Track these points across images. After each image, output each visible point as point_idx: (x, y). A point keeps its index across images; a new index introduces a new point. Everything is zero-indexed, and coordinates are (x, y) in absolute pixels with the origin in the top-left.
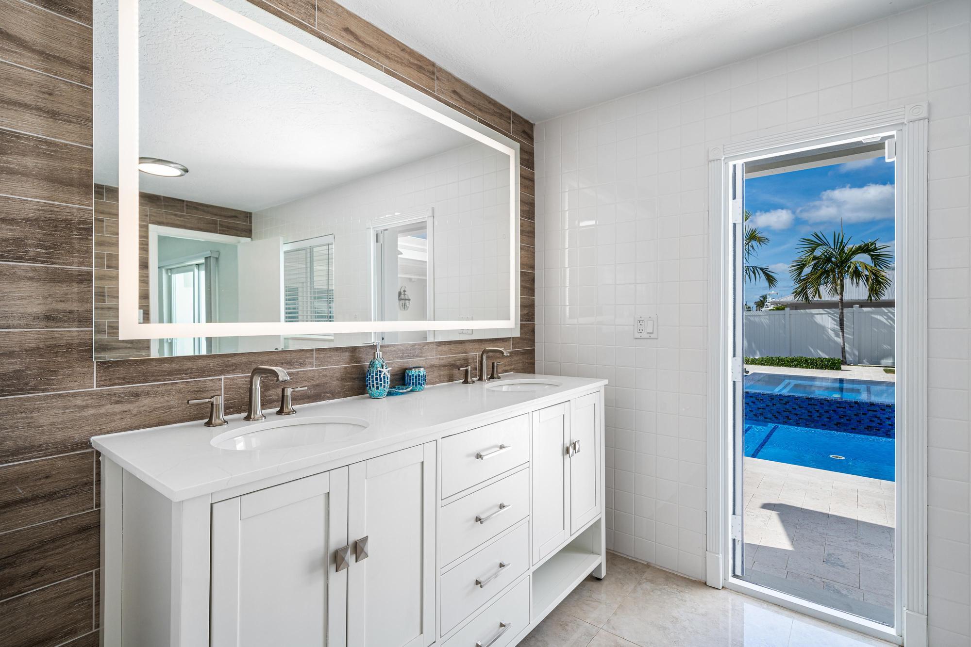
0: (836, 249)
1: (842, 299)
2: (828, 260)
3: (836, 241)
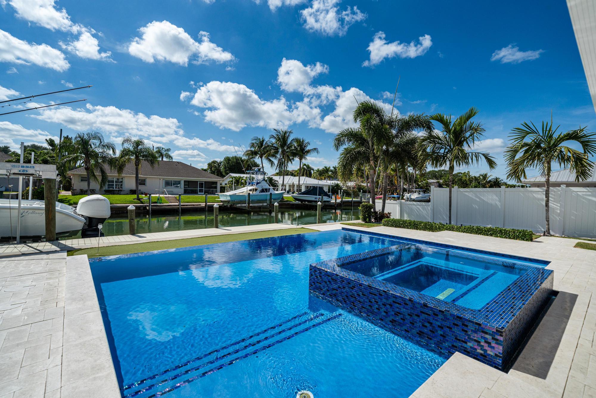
0: (545, 136)
1: (548, 180)
2: (538, 146)
3: (545, 129)
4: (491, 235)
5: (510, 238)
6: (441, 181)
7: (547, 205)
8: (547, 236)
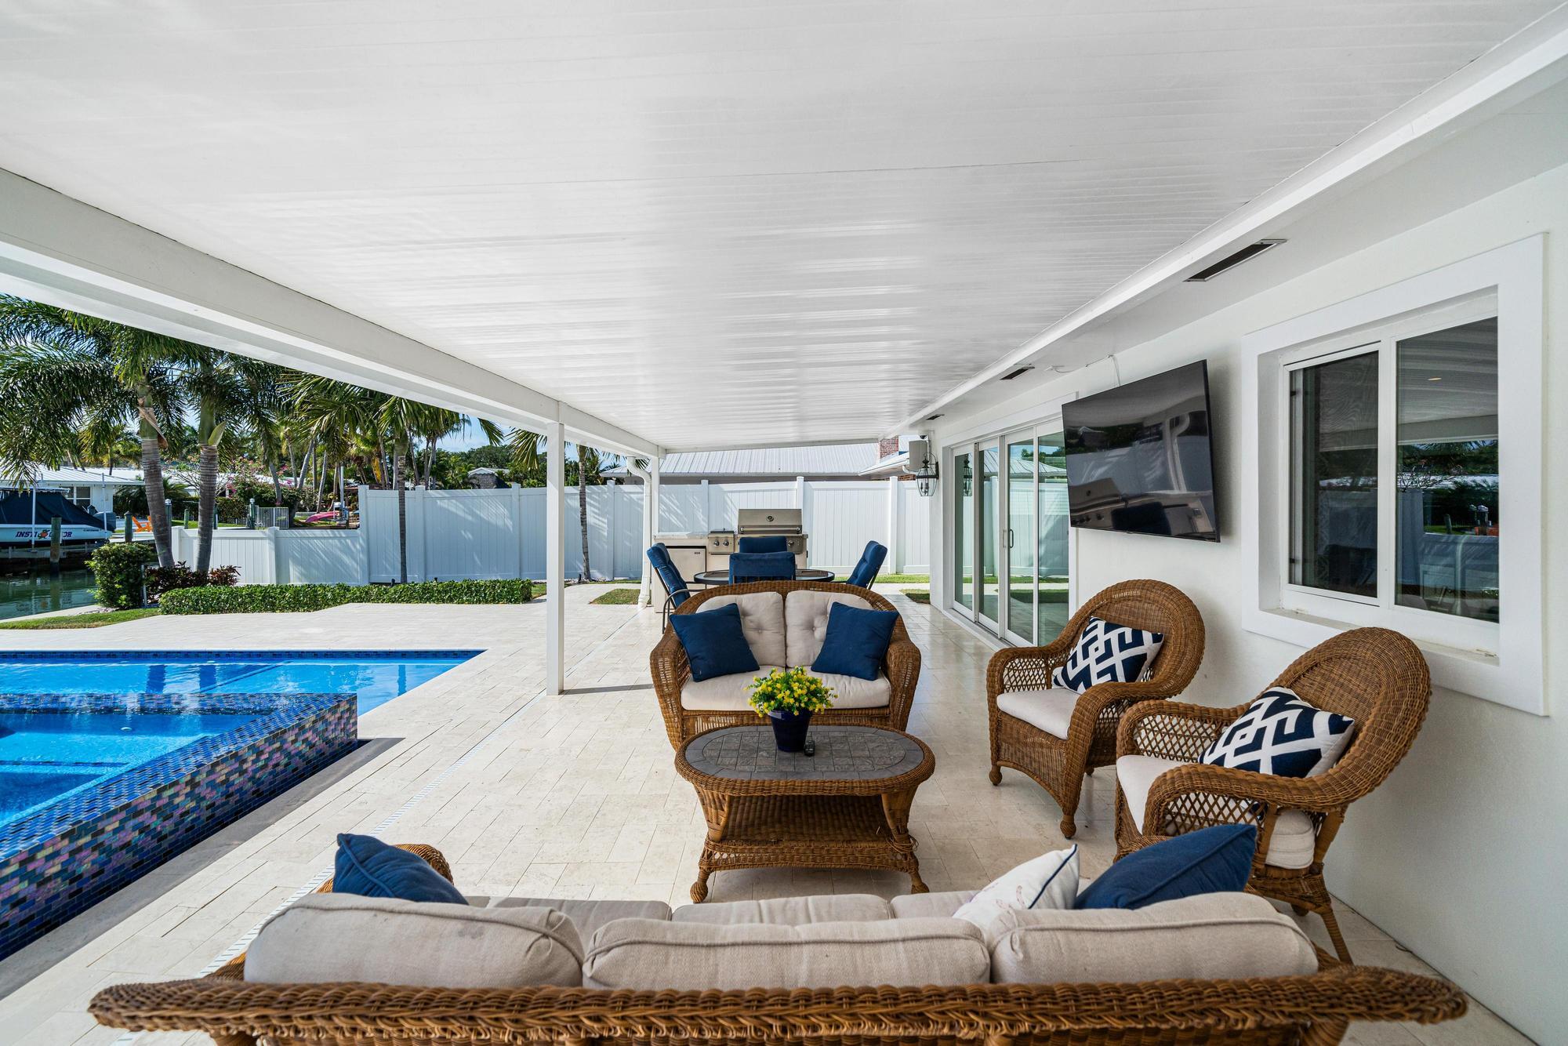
4: (451, 600)
5: (487, 602)
6: (507, 471)
7: (583, 521)
8: (584, 583)
